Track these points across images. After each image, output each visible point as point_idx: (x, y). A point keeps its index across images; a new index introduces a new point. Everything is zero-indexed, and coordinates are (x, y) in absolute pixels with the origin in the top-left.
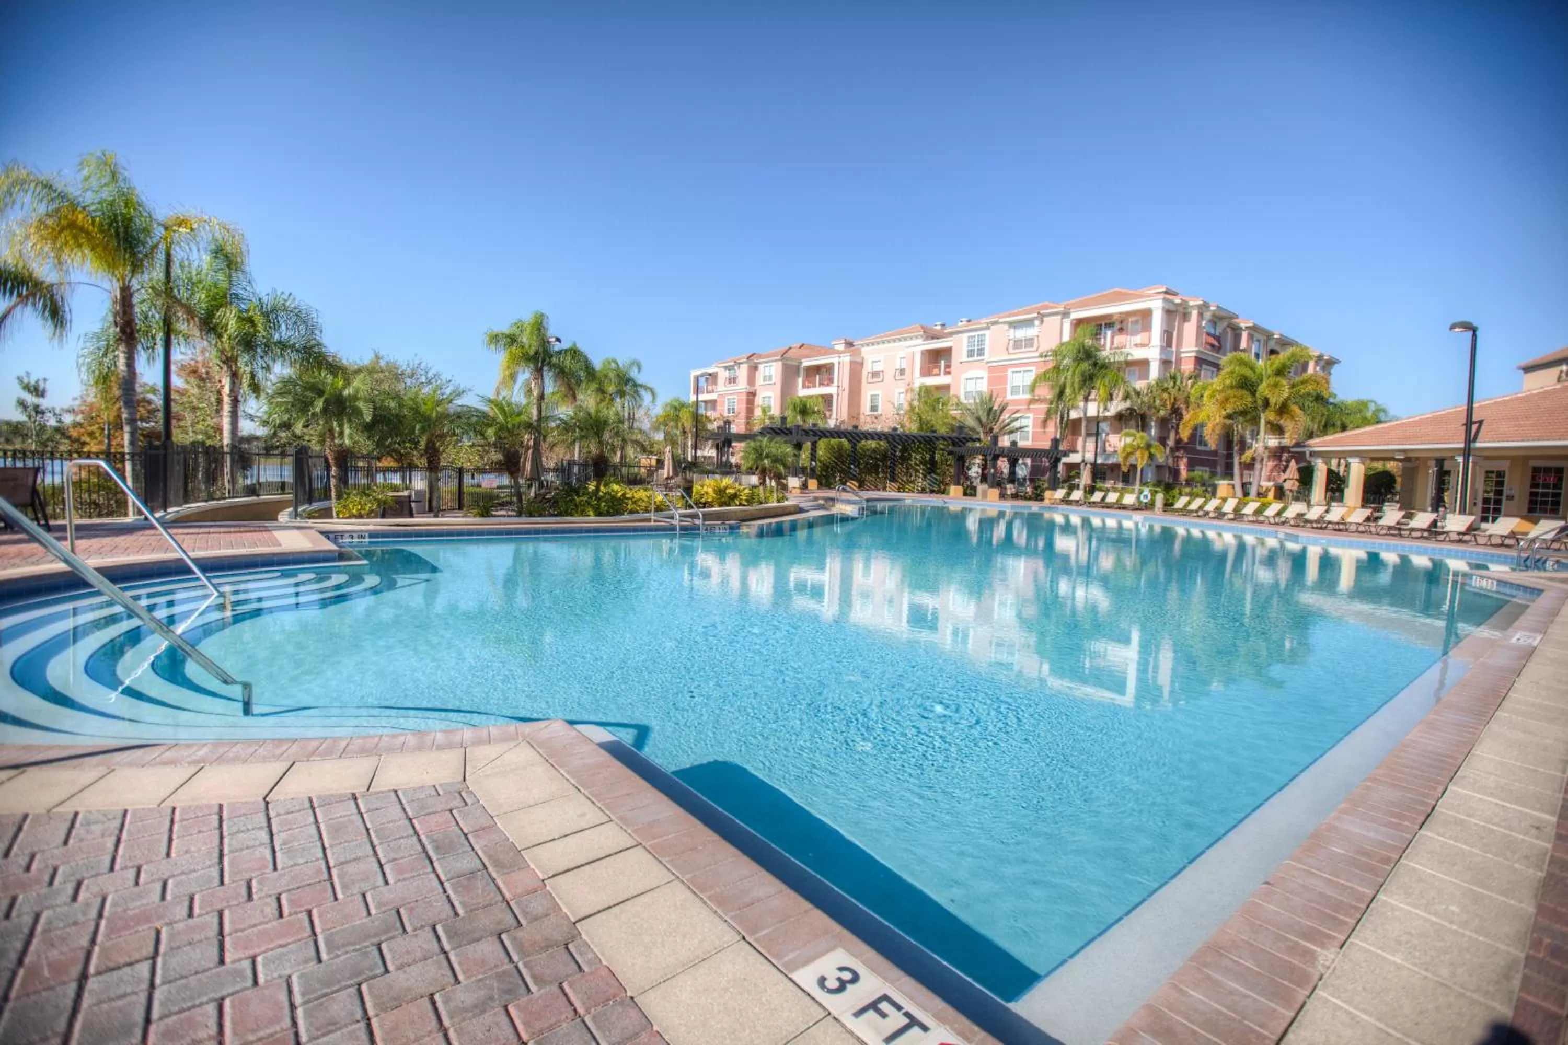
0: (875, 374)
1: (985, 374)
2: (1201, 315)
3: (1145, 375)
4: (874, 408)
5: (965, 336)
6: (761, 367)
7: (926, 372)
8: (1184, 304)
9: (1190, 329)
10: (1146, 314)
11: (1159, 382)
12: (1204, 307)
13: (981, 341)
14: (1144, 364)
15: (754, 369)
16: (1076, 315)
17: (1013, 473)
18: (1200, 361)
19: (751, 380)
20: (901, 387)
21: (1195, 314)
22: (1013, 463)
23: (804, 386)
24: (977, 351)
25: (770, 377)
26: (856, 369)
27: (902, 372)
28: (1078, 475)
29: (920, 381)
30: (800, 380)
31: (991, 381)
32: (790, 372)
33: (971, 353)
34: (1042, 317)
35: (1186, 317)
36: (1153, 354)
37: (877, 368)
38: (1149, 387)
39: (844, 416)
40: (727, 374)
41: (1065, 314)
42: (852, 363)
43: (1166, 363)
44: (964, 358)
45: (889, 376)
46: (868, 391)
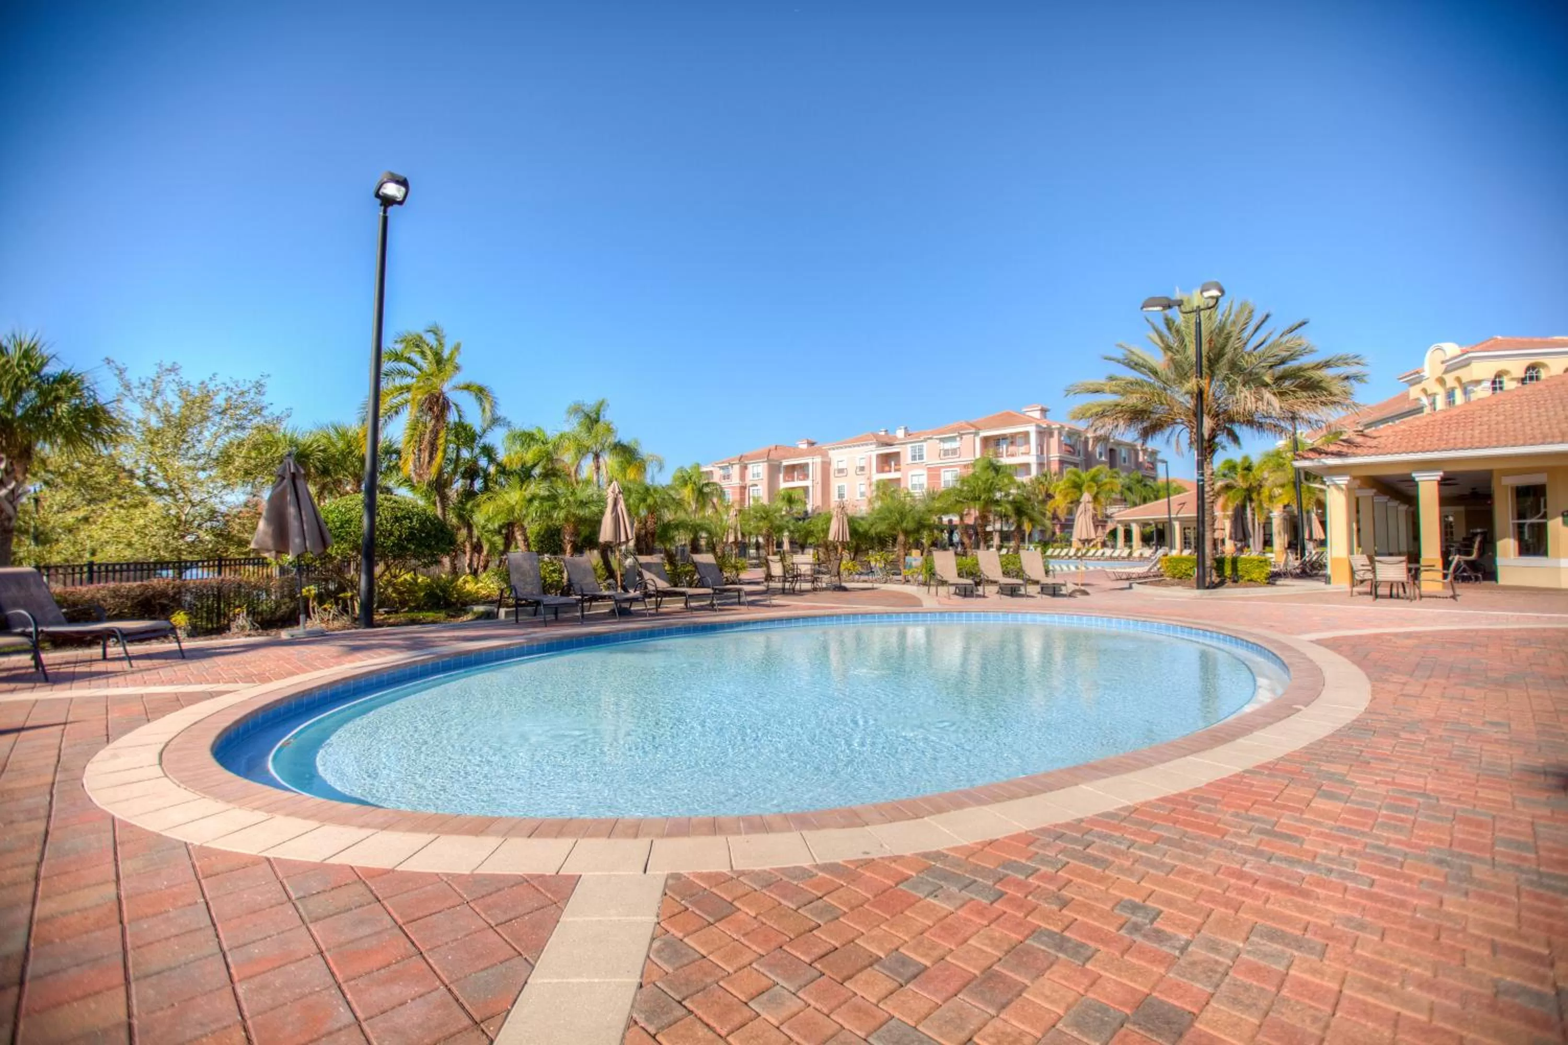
0: (841, 471)
1: (925, 472)
2: (1060, 434)
3: (1028, 472)
4: (841, 496)
5: (909, 446)
6: (750, 467)
7: (881, 470)
8: (1049, 427)
9: (1054, 442)
10: (1026, 434)
11: (1037, 479)
12: (1060, 430)
13: (921, 449)
14: (1027, 466)
15: (744, 468)
16: (983, 434)
17: (950, 539)
18: (1062, 462)
19: (743, 477)
20: (862, 480)
21: (1056, 433)
22: (951, 533)
23: (785, 481)
24: (918, 456)
25: (758, 475)
26: (826, 467)
27: (862, 469)
28: (992, 539)
29: (877, 477)
30: (781, 476)
31: (930, 477)
32: (774, 469)
33: (914, 458)
34: (961, 435)
35: (1051, 435)
36: (1032, 459)
37: (841, 466)
38: (1032, 481)
39: (819, 503)
40: (721, 472)
41: (976, 434)
42: (823, 463)
43: (1041, 465)
44: (909, 461)
45: (851, 472)
46: (835, 483)
